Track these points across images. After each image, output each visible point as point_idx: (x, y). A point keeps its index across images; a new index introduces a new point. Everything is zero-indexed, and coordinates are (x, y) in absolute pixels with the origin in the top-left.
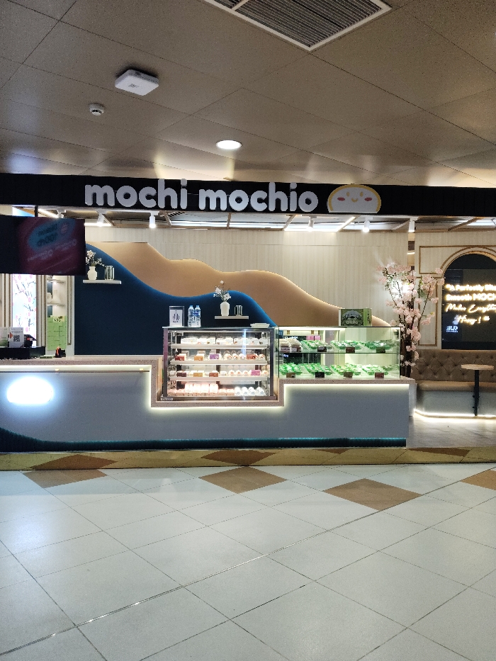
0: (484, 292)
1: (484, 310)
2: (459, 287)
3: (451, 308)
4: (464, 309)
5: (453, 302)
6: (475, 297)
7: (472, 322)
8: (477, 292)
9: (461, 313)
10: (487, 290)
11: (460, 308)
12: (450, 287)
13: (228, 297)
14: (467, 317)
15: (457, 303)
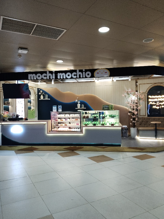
0: (162, 98)
1: (162, 104)
2: (153, 97)
3: (151, 104)
4: (155, 104)
5: (151, 102)
6: (159, 100)
7: (158, 108)
8: (159, 98)
9: (154, 105)
10: (163, 97)
11: (154, 103)
12: (150, 97)
13: (79, 102)
14: (156, 106)
15: (153, 102)
